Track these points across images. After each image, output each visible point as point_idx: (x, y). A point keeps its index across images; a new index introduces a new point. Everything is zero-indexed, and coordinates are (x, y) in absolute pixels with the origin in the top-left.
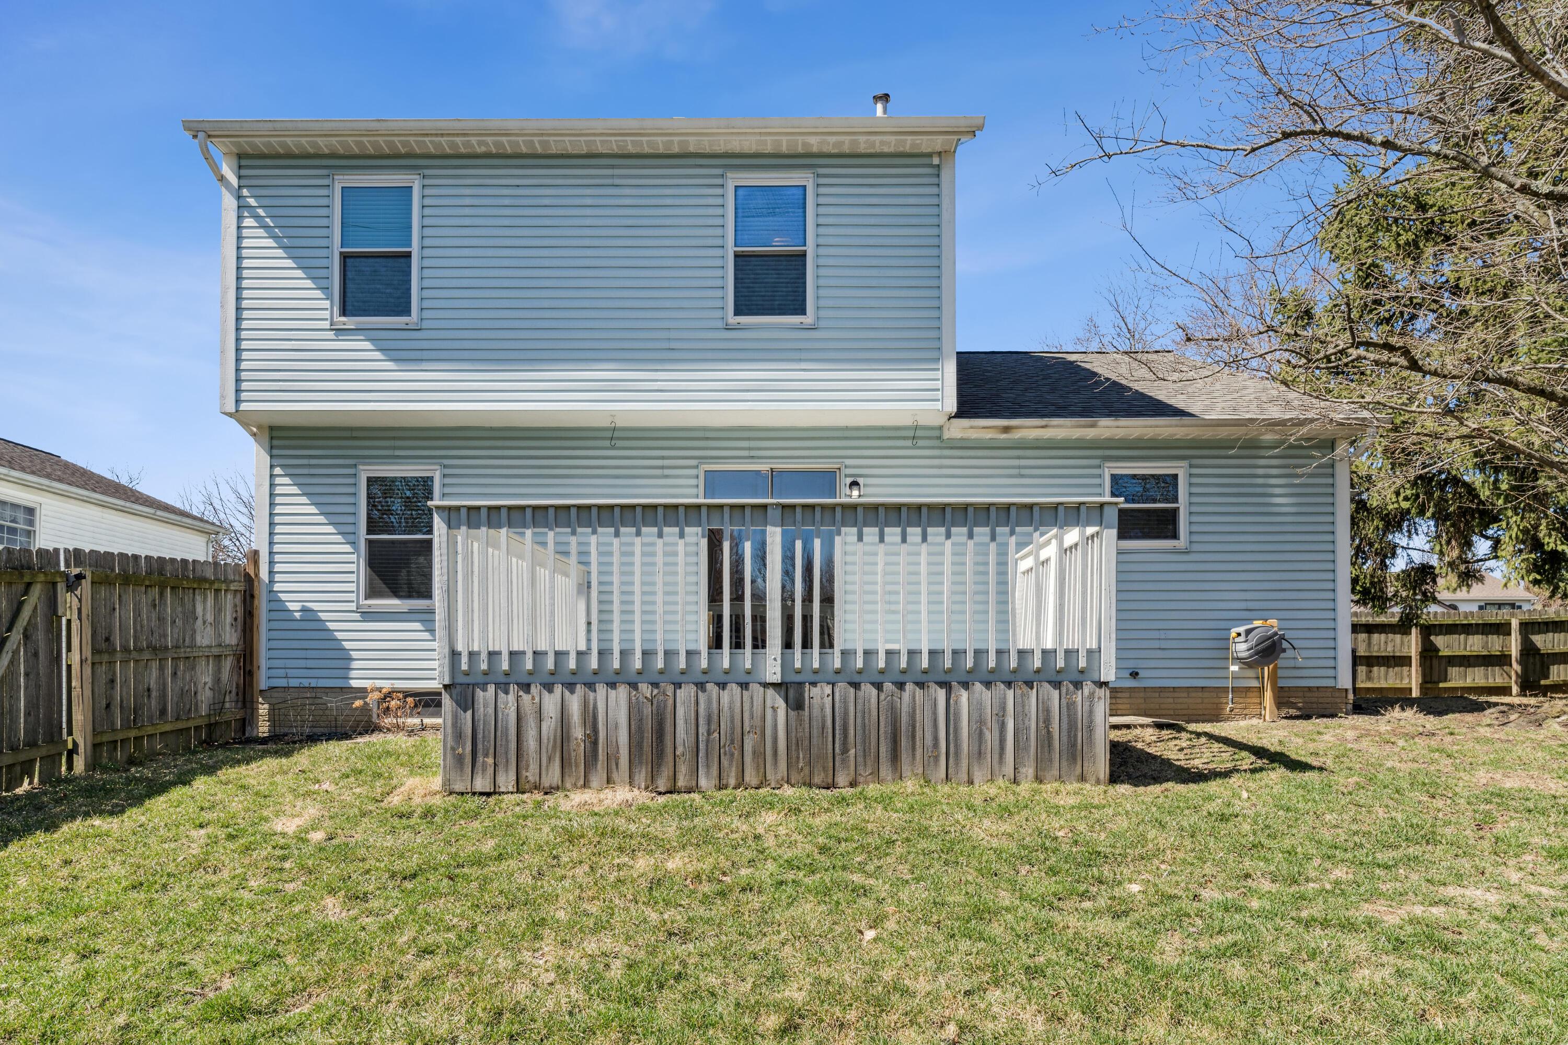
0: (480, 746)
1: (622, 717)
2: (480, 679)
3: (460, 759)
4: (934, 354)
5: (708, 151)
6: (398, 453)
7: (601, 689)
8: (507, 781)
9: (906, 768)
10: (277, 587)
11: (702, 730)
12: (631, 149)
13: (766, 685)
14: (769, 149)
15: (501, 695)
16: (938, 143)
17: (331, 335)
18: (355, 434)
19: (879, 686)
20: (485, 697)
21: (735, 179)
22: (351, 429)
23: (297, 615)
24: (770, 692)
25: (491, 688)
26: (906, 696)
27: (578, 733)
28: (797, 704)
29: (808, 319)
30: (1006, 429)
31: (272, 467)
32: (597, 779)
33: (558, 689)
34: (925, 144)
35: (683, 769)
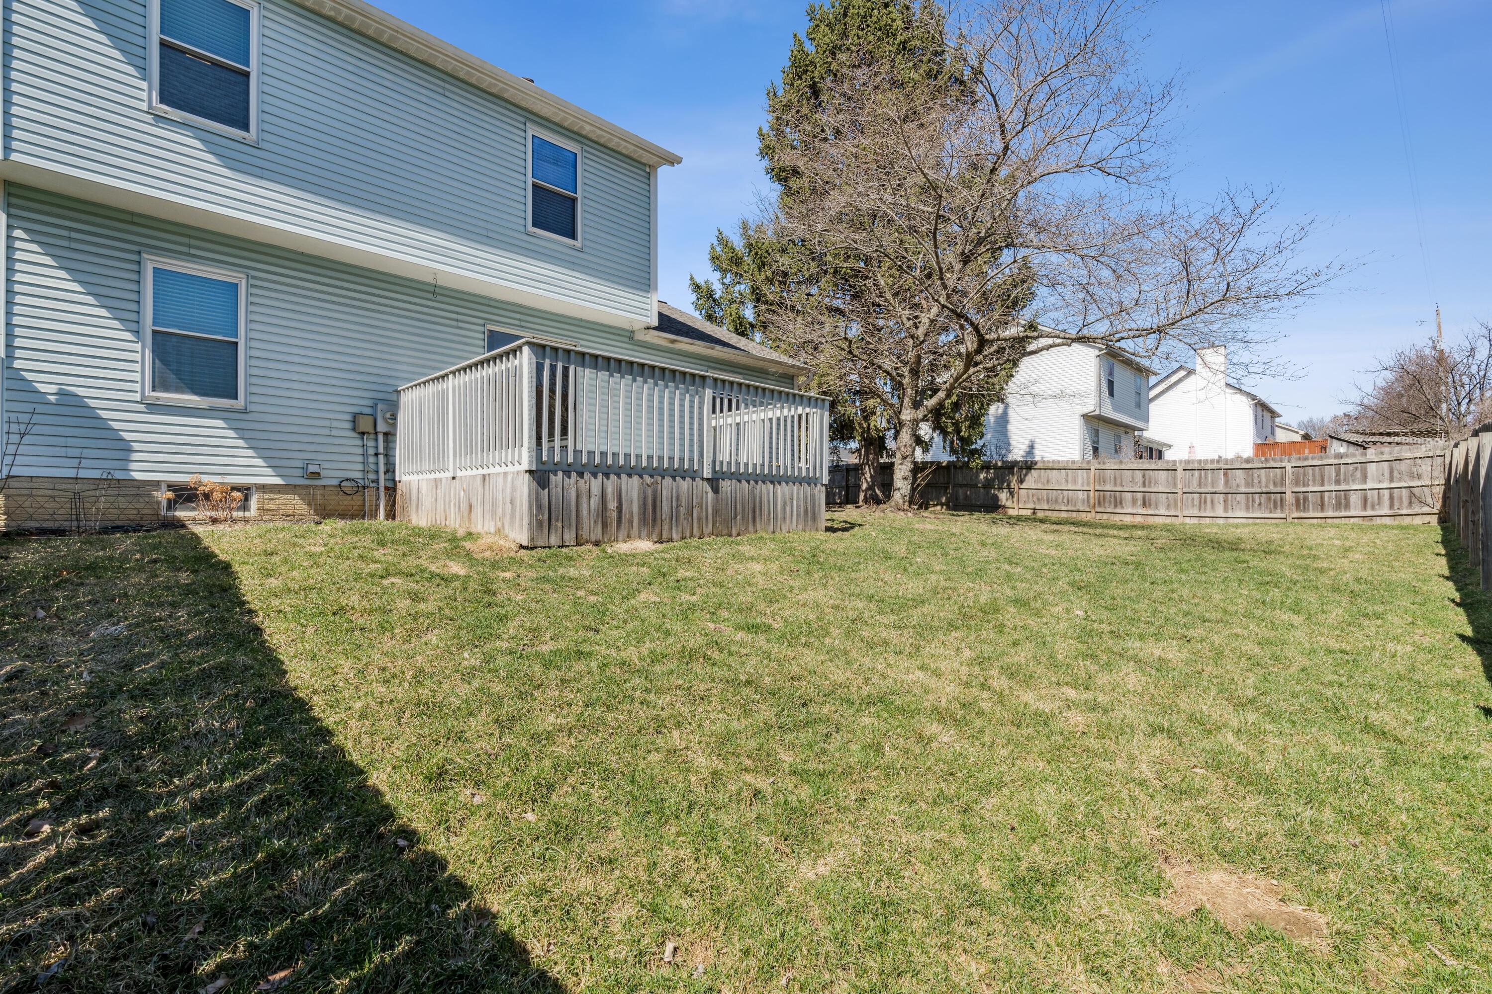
0: (553, 515)
1: (635, 495)
2: (552, 467)
3: (540, 524)
4: (646, 288)
5: (516, 102)
6: (193, 251)
7: (624, 477)
8: (570, 537)
9: (758, 526)
10: (17, 364)
11: (674, 505)
12: (461, 75)
13: (703, 479)
14: (557, 119)
15: (566, 479)
16: (653, 160)
17: (149, 118)
18: (136, 220)
19: (748, 482)
20: (557, 479)
21: (532, 130)
22: (132, 214)
23: (52, 398)
24: (705, 483)
25: (560, 474)
26: (758, 487)
27: (612, 505)
28: (716, 490)
29: (578, 244)
30: (673, 341)
31: (9, 227)
32: (622, 535)
33: (600, 476)
34: (646, 158)
35: (666, 527)
